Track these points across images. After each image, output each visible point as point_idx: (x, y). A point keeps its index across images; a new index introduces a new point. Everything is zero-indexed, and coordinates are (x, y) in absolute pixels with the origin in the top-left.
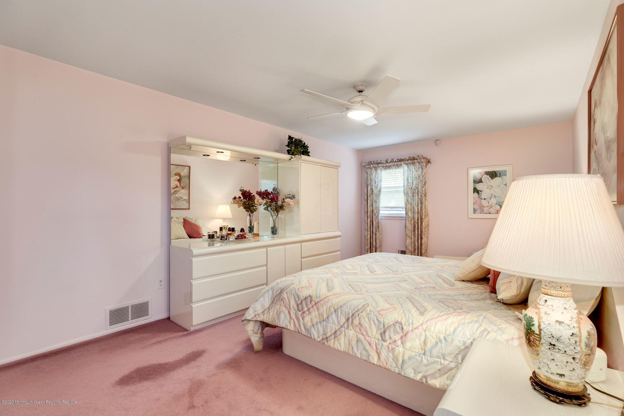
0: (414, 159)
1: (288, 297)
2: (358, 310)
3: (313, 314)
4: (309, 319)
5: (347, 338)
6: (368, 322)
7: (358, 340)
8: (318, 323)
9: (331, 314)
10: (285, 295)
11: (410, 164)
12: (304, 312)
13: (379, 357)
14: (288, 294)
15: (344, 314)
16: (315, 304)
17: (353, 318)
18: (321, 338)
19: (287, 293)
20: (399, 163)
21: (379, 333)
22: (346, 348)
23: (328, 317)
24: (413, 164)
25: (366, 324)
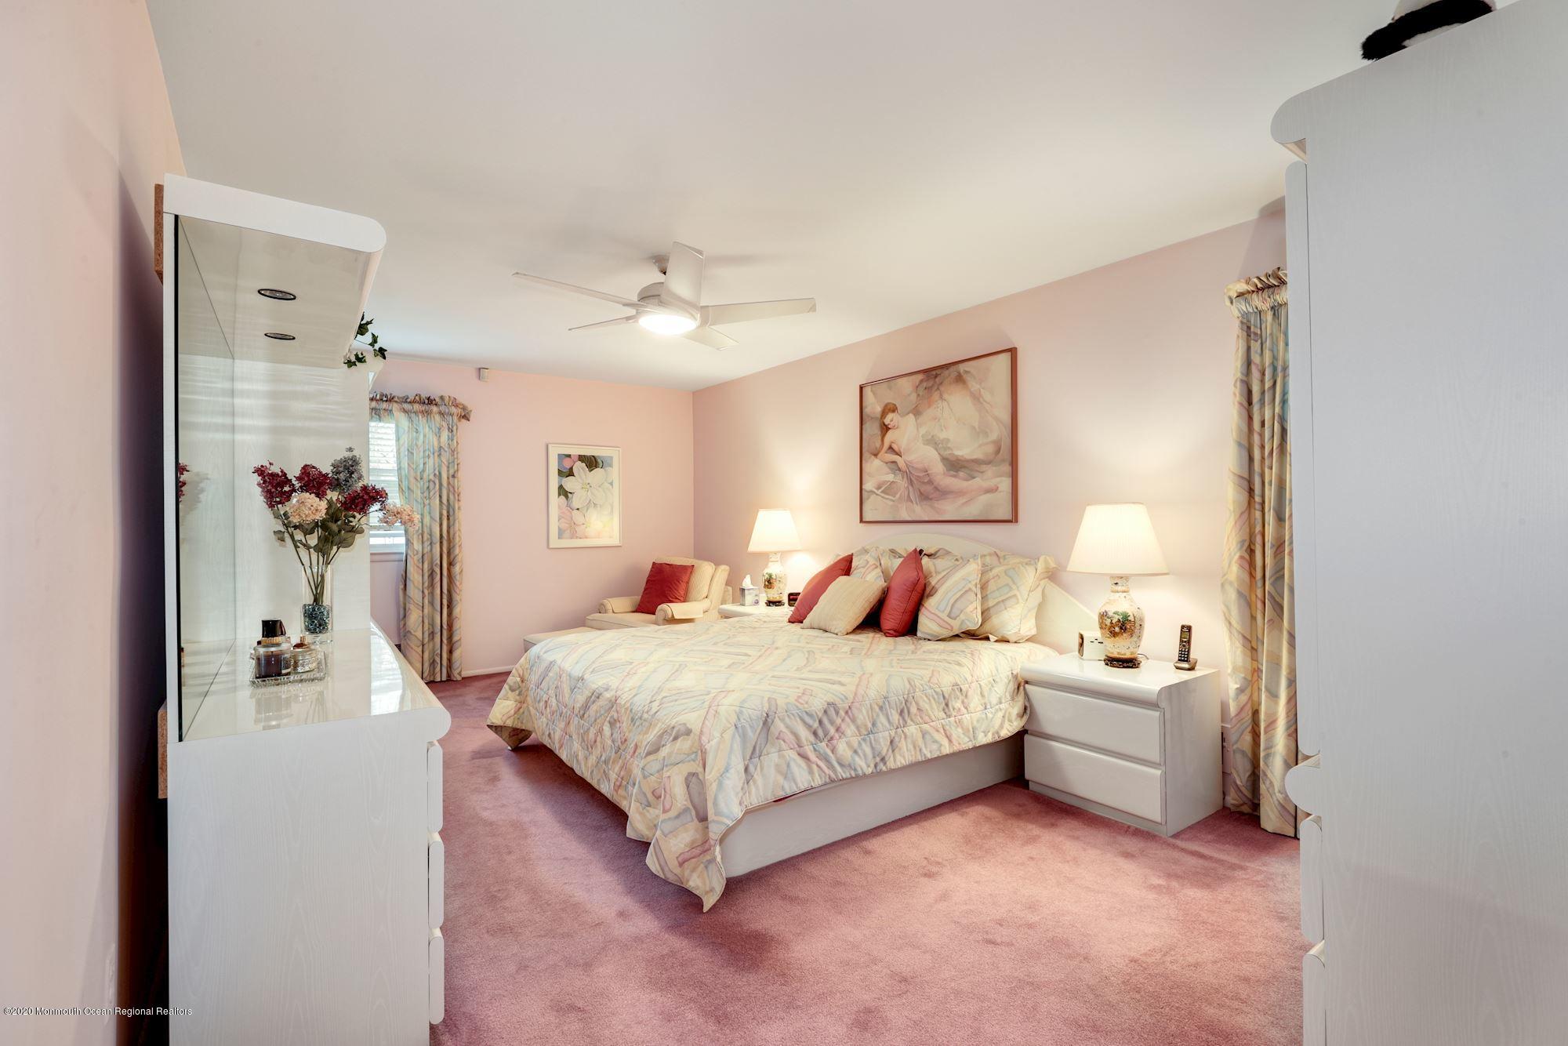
0: (430, 401)
1: (787, 727)
2: (909, 691)
3: (849, 732)
4: (845, 745)
5: (909, 741)
6: (928, 701)
7: (924, 734)
8: (862, 742)
9: (878, 716)
10: (779, 726)
11: (415, 413)
12: (832, 738)
13: (950, 741)
14: (787, 719)
15: (894, 706)
16: (847, 713)
17: (908, 705)
18: (872, 765)
19: (782, 720)
20: (385, 405)
21: (941, 709)
22: (912, 756)
23: (874, 724)
24: (428, 413)
25: (925, 705)
